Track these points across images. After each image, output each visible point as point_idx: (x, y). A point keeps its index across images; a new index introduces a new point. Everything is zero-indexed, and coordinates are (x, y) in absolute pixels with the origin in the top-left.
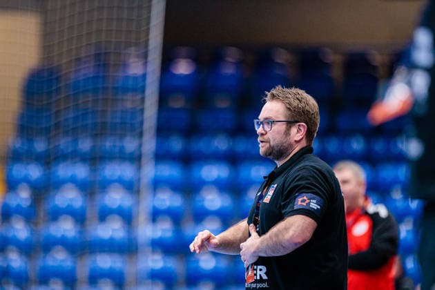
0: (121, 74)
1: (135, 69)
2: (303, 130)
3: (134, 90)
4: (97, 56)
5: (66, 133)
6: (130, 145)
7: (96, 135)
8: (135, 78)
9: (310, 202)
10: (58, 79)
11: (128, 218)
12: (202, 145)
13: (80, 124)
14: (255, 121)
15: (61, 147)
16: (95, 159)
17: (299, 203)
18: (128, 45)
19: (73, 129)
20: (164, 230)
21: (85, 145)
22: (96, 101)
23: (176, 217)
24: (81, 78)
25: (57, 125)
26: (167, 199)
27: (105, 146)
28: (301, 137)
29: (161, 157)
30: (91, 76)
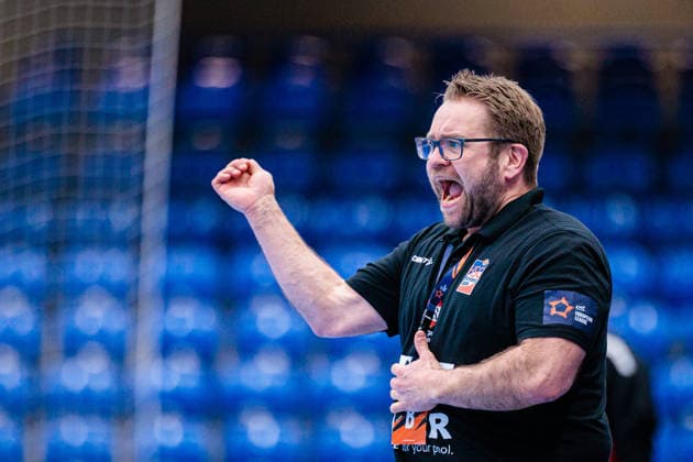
0: (103, 88)
1: (129, 78)
2: (519, 159)
3: (128, 118)
4: (60, 55)
6: (120, 218)
7: (59, 199)
8: (130, 96)
9: (574, 310)
11: (118, 352)
13: (28, 179)
14: (419, 140)
16: (56, 244)
17: (553, 312)
18: (116, 34)
19: (16, 188)
20: (183, 373)
21: (39, 218)
22: (57, 137)
23: (206, 351)
24: (30, 95)
26: (190, 317)
27: (74, 220)
28: (517, 171)
29: (176, 238)
30: (48, 90)
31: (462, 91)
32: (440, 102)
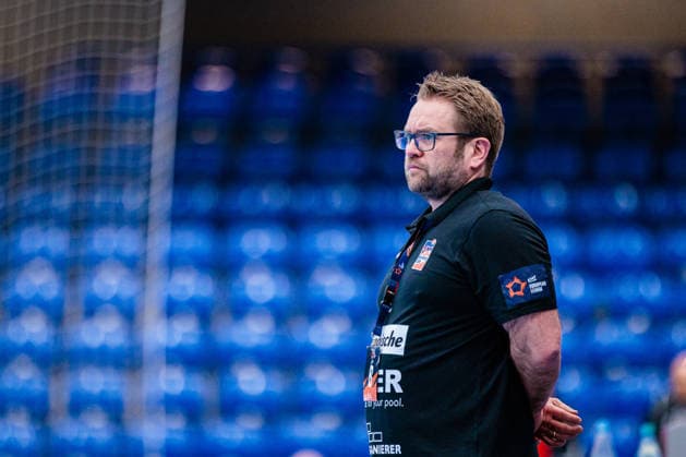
0: (118, 91)
1: (139, 85)
2: (483, 151)
3: (138, 116)
4: (81, 63)
5: (33, 182)
6: (131, 200)
7: (79, 185)
8: (139, 98)
10: (21, 99)
11: (129, 314)
12: (242, 200)
13: (53, 169)
14: (398, 133)
15: (26, 204)
16: (79, 223)
18: (129, 45)
19: (44, 176)
20: (184, 332)
21: (63, 201)
22: (78, 133)
23: (203, 312)
24: (56, 97)
25: (19, 170)
26: (190, 285)
27: (93, 203)
28: (480, 162)
29: (179, 218)
30: (71, 94)
31: (433, 92)
32: (415, 100)
